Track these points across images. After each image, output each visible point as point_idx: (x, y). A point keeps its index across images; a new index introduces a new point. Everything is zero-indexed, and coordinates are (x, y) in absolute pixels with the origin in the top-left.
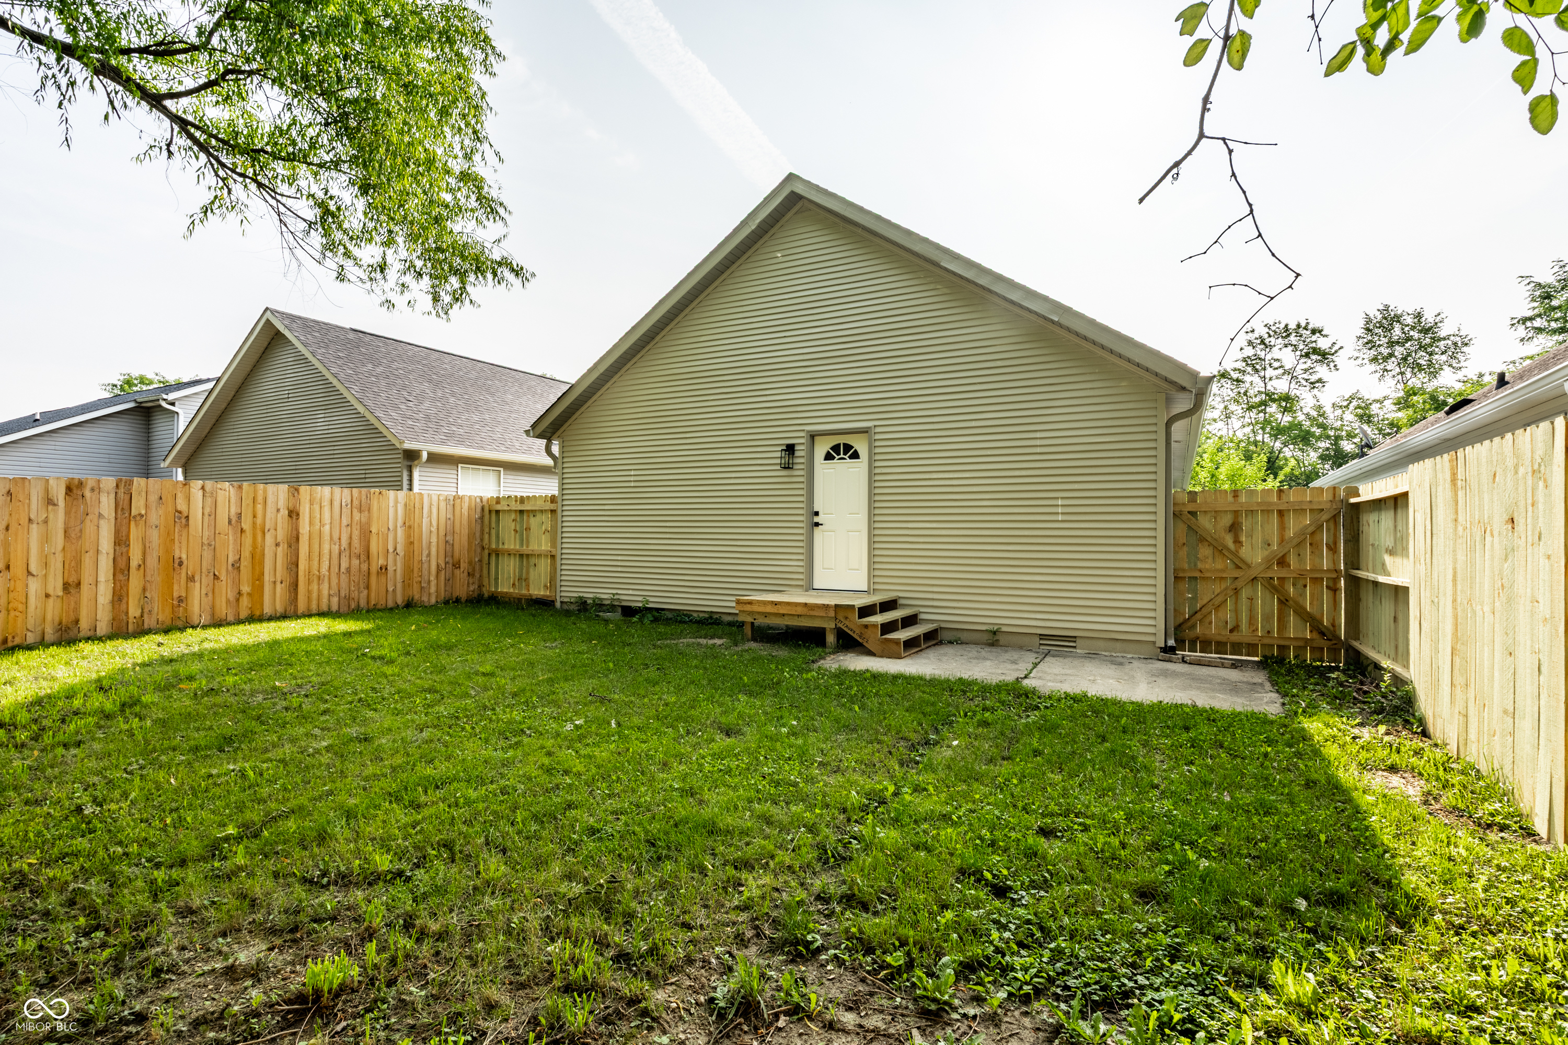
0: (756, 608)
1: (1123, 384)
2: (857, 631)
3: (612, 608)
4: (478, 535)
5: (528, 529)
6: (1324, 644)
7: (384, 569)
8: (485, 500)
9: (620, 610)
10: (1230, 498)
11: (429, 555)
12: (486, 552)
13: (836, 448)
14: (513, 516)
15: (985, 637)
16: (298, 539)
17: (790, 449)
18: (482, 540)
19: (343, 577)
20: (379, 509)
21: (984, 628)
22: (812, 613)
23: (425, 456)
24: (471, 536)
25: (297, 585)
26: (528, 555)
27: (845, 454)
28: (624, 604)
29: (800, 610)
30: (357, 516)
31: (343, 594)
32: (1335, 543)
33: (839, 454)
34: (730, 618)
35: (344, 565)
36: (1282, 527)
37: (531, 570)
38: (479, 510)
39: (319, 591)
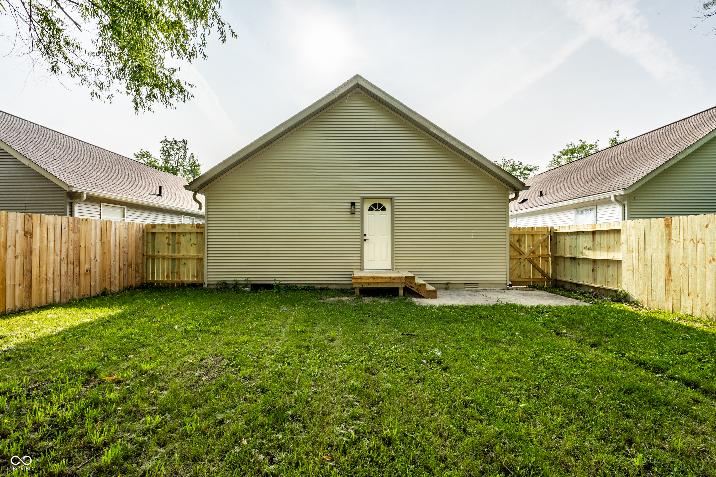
0: (364, 281)
1: (495, 186)
2: (416, 288)
3: (246, 285)
4: (141, 247)
5: (179, 243)
6: (545, 279)
7: (88, 271)
8: (144, 225)
9: (250, 286)
10: (517, 230)
11: (115, 261)
12: (145, 257)
13: (374, 205)
14: (166, 236)
15: (444, 286)
16: (31, 252)
17: (353, 204)
18: (143, 250)
19: (63, 278)
20: (86, 231)
21: (443, 282)
22: (394, 281)
23: (85, 196)
24: (137, 248)
25: (31, 286)
26: (179, 259)
27: (379, 208)
28: (253, 283)
29: (387, 280)
30: (72, 236)
31: (63, 290)
32: (548, 245)
33: (376, 208)
34: (319, 286)
35: (64, 270)
36: (533, 240)
37: (182, 267)
38: (141, 231)
39: (47, 289)
